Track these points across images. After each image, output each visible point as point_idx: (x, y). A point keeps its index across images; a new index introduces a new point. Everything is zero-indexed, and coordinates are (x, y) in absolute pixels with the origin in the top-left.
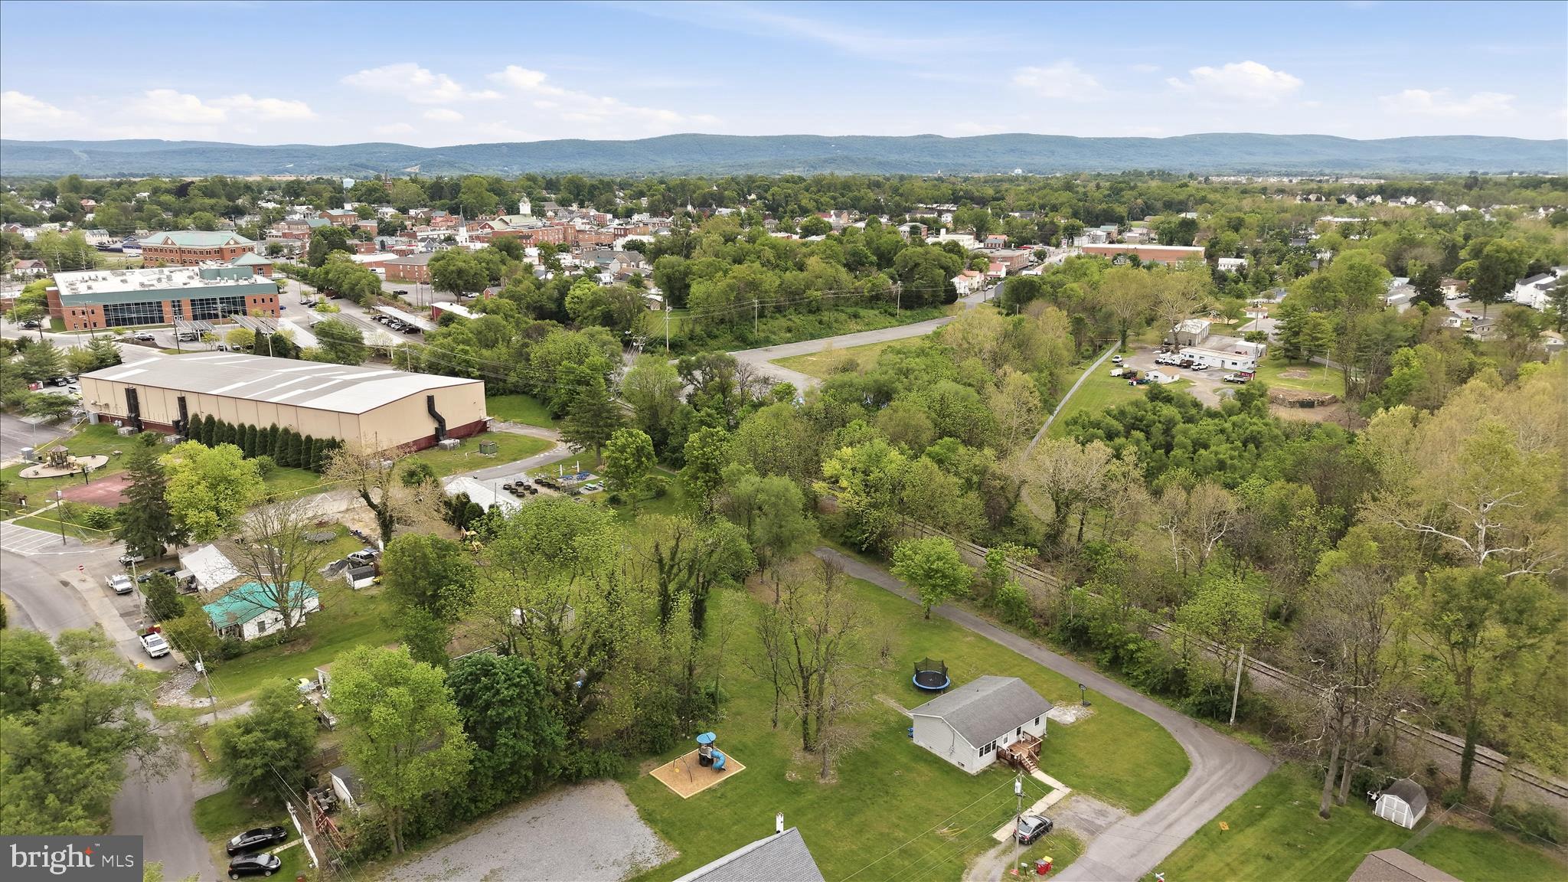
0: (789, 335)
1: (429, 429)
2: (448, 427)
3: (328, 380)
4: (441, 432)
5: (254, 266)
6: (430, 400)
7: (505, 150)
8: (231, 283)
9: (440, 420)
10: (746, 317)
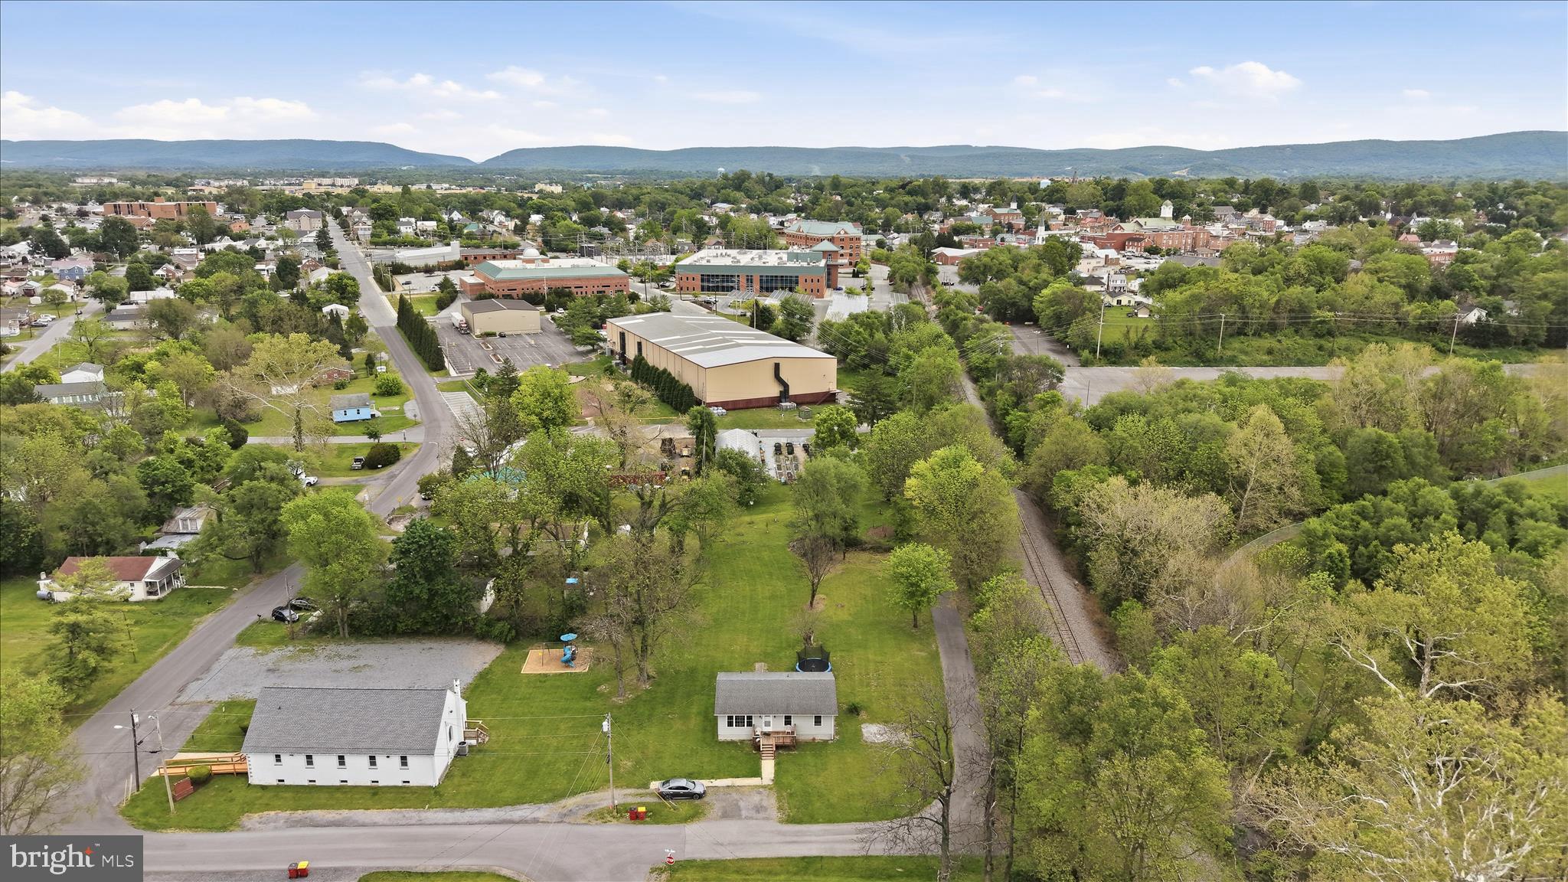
0: (1265, 357)
1: (775, 391)
2: (792, 392)
3: (728, 341)
4: (785, 395)
5: (824, 252)
6: (777, 366)
7: (1288, 151)
8: (805, 264)
9: (786, 386)
10: (1211, 331)
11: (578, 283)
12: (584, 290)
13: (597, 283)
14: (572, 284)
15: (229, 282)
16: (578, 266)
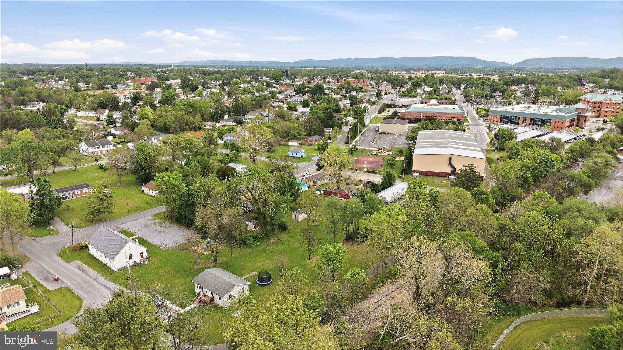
1: (449, 170)
3: (446, 145)
6: (451, 159)
9: (454, 168)
11: (441, 115)
12: (443, 118)
13: (450, 116)
14: (438, 115)
15: (325, 107)
16: (447, 108)
